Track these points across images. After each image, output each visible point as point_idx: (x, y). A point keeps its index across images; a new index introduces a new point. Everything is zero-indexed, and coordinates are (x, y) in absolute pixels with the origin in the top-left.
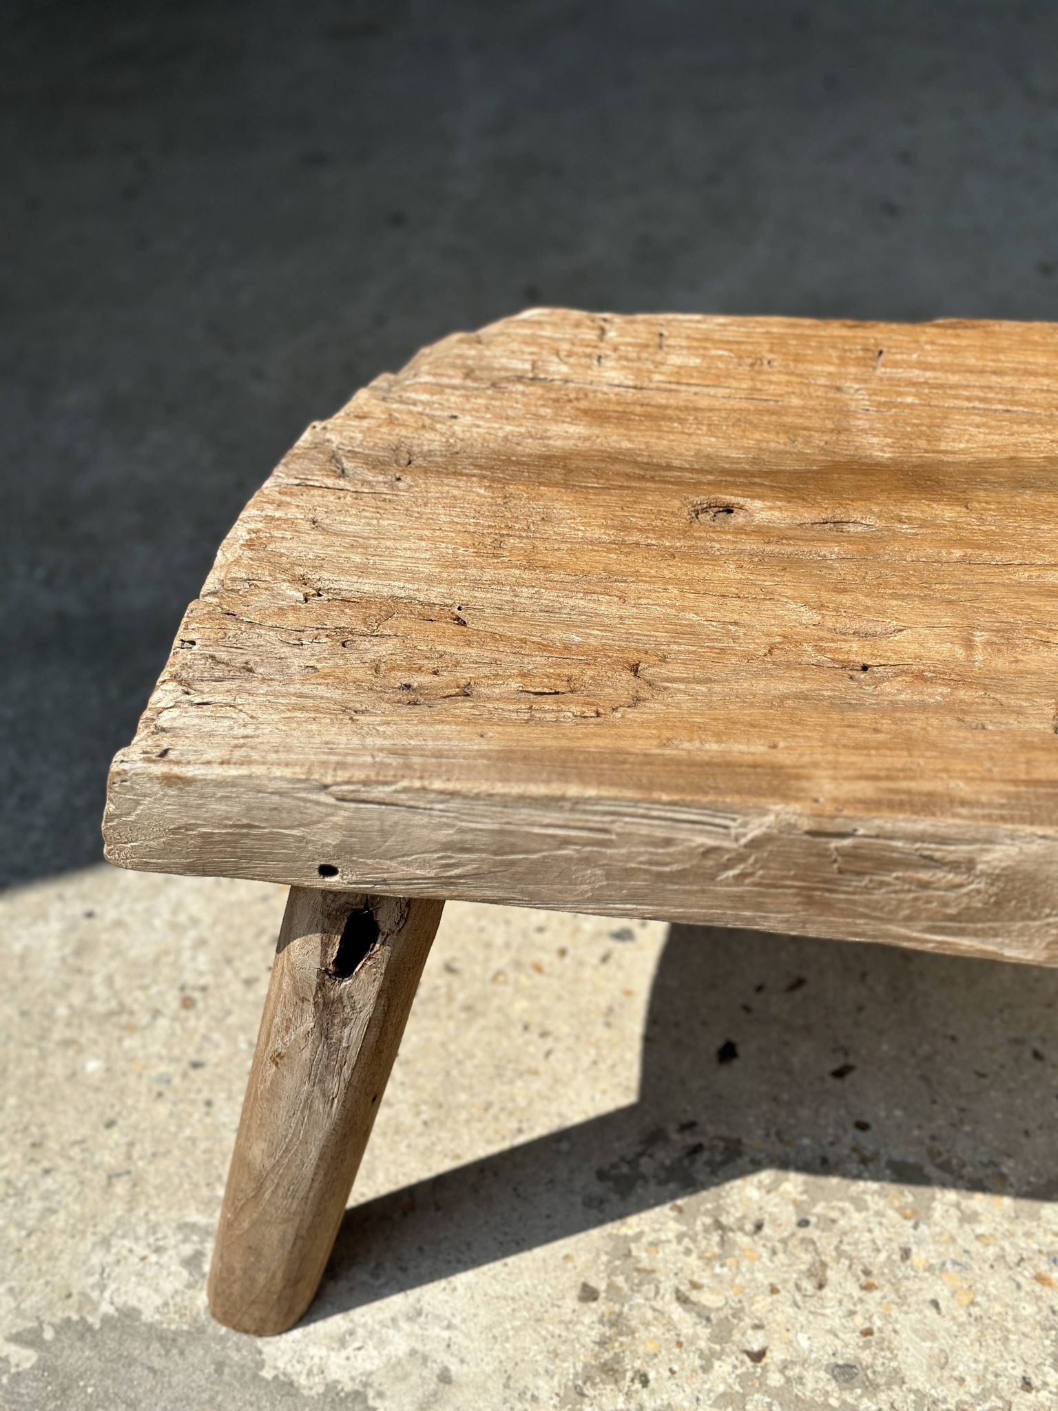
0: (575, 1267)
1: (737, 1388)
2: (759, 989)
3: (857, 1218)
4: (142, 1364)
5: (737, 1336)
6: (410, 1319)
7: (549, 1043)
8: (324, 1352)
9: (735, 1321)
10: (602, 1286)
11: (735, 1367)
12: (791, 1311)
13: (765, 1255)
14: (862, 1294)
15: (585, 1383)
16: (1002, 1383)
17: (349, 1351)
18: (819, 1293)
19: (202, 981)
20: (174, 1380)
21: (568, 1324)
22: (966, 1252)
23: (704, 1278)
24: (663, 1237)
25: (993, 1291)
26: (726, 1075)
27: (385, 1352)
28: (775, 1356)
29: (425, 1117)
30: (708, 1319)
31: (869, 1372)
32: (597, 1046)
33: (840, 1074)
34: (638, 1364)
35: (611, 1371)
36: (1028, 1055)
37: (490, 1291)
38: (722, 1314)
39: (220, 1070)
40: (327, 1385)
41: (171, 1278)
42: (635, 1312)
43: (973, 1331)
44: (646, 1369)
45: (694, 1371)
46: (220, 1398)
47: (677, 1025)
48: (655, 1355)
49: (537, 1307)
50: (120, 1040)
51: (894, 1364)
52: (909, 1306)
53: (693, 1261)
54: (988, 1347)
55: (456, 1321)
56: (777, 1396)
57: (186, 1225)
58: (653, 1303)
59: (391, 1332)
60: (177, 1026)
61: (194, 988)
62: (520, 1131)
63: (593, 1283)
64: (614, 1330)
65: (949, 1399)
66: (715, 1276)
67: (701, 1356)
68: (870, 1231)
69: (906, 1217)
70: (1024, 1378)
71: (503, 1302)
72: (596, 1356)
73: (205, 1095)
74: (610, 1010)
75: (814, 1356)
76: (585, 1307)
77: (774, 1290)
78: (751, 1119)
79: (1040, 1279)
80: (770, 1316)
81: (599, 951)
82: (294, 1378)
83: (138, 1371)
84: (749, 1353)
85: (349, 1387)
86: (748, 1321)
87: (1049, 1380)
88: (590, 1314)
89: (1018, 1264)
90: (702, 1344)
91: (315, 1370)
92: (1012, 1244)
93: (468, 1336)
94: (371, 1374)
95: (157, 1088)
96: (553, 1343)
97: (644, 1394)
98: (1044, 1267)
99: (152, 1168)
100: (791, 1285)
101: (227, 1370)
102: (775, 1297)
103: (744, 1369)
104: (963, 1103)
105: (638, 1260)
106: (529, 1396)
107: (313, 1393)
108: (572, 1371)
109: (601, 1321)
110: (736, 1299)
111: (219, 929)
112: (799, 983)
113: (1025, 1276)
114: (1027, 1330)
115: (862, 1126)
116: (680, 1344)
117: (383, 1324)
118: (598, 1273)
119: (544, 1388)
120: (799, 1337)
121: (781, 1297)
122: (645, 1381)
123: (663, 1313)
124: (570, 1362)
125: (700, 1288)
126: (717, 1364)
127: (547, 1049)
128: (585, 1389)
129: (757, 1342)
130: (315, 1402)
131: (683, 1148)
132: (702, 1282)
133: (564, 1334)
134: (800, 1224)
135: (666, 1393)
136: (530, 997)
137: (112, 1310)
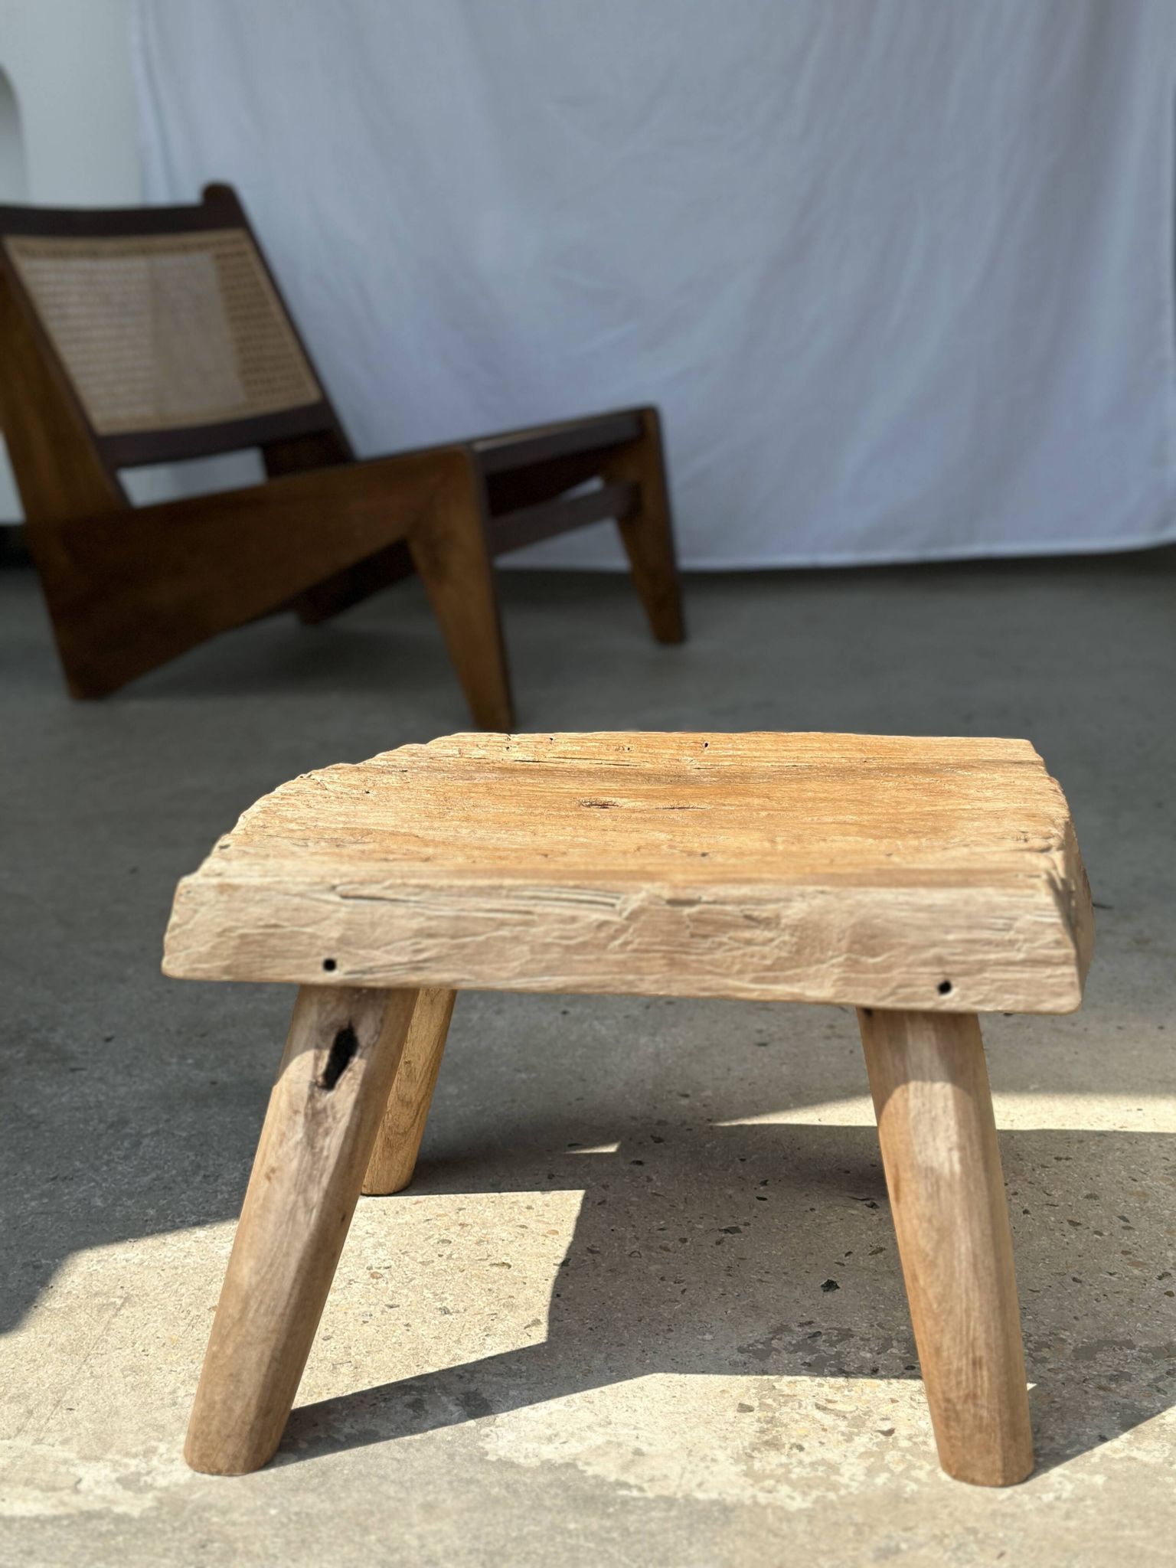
0: (731, 1396)
1: (875, 1449)
2: (849, 1253)
4: (387, 1458)
5: (869, 1424)
6: (600, 1425)
7: (684, 1286)
8: (536, 1445)
9: (867, 1417)
10: (756, 1404)
11: (871, 1439)
12: (910, 1411)
13: (883, 1385)
15: (753, 1451)
16: (1083, 1439)
17: (557, 1444)
19: (386, 1264)
20: (416, 1464)
21: (732, 1424)
22: (1041, 1377)
23: (838, 1397)
25: (1066, 1395)
26: (831, 1297)
27: (586, 1444)
28: (902, 1432)
29: (589, 1326)
30: (845, 1417)
34: (793, 1441)
35: (774, 1445)
36: (1069, 1280)
37: (665, 1410)
38: (855, 1414)
39: (413, 1308)
40: (542, 1462)
41: (399, 1414)
42: (784, 1416)
43: (1055, 1415)
44: (800, 1442)
45: (839, 1442)
46: (455, 1471)
47: (786, 1273)
48: (806, 1436)
49: (705, 1416)
53: (826, 1388)
54: (1068, 1422)
55: (642, 1425)
56: (907, 1451)
58: (800, 1411)
59: (589, 1434)
60: (370, 1289)
61: (379, 1268)
63: (747, 1402)
64: (769, 1425)
66: (844, 1396)
67: (843, 1434)
70: (1100, 1436)
71: (677, 1415)
72: (759, 1438)
73: (404, 1320)
74: (730, 1268)
76: (744, 1415)
77: (893, 1401)
78: (857, 1318)
79: (1101, 1388)
80: (894, 1414)
81: (714, 1238)
82: (515, 1460)
83: (385, 1460)
84: (879, 1431)
85: (561, 1461)
86: (876, 1416)
88: (747, 1418)
89: (1084, 1382)
90: (843, 1429)
91: (530, 1455)
92: (1076, 1372)
93: (652, 1432)
94: (577, 1454)
95: (361, 1320)
96: (722, 1434)
97: (802, 1455)
98: (1104, 1382)
99: (368, 1360)
100: (907, 1398)
102: (895, 1404)
103: (879, 1440)
105: (780, 1390)
106: (709, 1459)
107: (533, 1465)
108: (741, 1446)
109: (759, 1420)
110: (865, 1406)
111: (392, 1237)
112: (881, 1250)
113: (1090, 1387)
114: (1097, 1412)
116: (825, 1430)
117: (580, 1429)
118: (750, 1398)
119: (720, 1455)
120: (919, 1423)
121: (901, 1403)
122: (801, 1448)
123: (807, 1416)
124: (738, 1442)
125: (835, 1402)
126: (856, 1438)
127: (682, 1289)
128: (753, 1454)
129: (886, 1426)
130: (535, 1471)
131: (805, 1334)
132: (836, 1399)
133: (730, 1428)
134: (907, 1369)
135: (820, 1453)
136: (662, 1264)
137: (354, 1431)
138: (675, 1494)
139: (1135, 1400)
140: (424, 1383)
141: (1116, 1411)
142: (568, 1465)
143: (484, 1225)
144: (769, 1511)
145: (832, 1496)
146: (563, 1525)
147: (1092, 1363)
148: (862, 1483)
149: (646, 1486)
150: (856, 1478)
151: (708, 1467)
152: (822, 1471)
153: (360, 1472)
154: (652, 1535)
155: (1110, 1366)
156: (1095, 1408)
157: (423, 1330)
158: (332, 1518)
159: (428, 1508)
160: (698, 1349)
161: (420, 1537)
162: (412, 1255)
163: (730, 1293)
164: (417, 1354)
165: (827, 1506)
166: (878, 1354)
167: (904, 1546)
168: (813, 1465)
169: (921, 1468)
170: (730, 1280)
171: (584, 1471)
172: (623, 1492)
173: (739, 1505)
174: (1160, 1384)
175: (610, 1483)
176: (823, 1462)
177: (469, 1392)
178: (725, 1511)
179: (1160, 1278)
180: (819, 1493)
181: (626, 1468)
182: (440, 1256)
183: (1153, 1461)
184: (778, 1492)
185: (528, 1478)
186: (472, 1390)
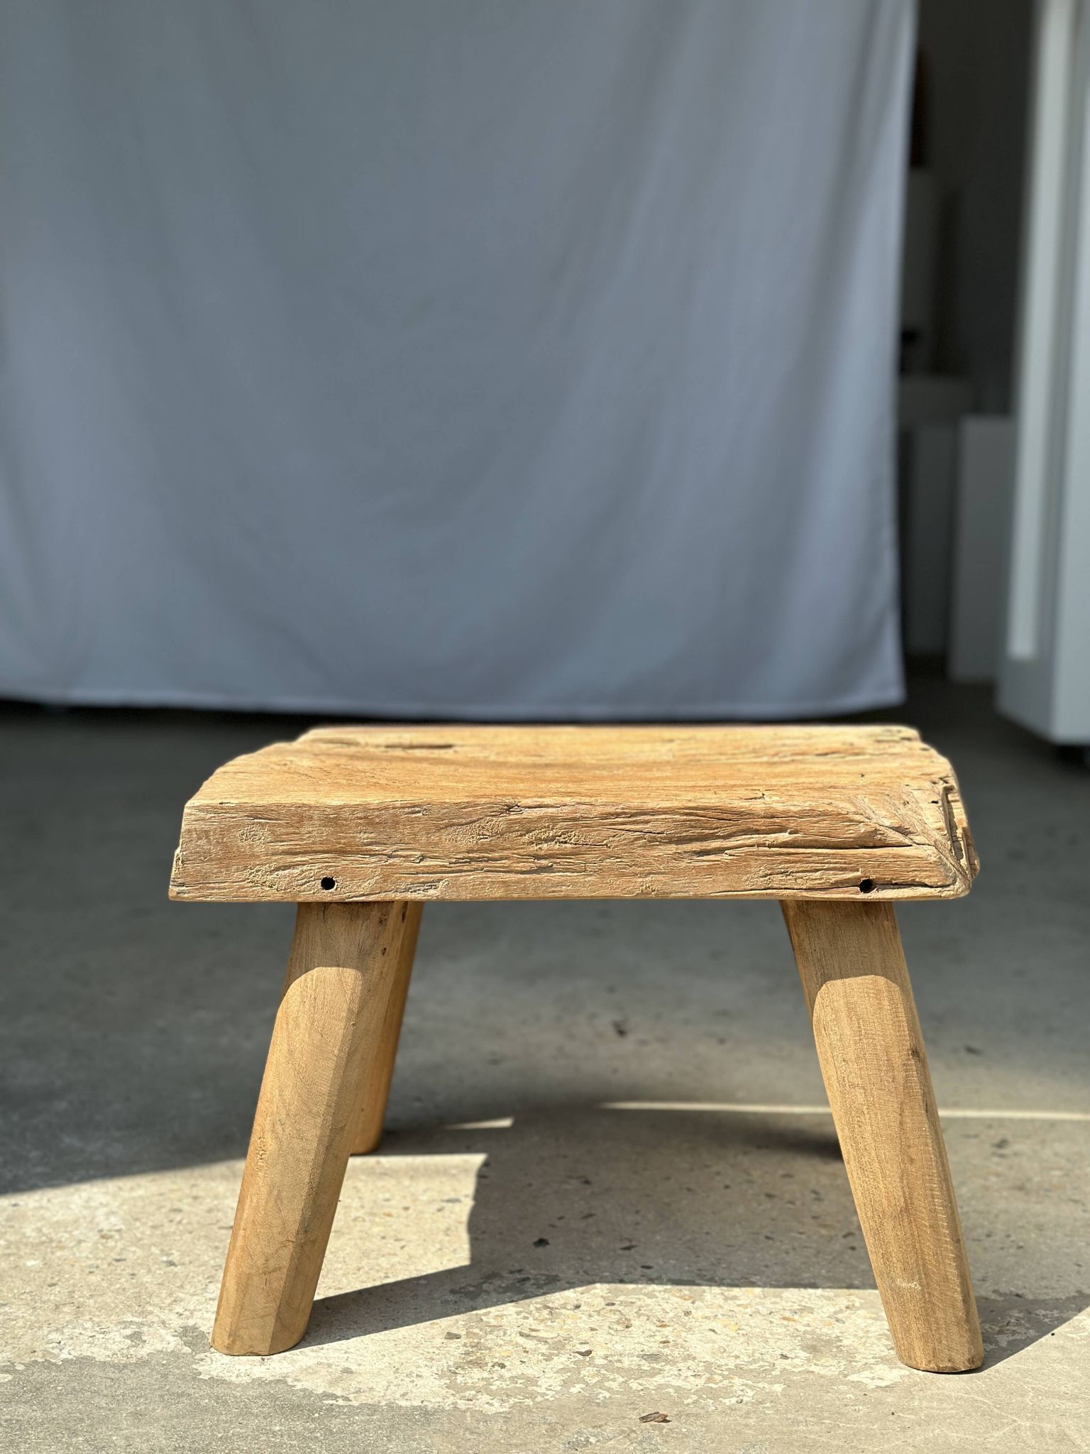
0: (440, 1327)
1: (573, 1366)
2: (561, 1218)
3: (649, 1301)
4: (101, 1377)
5: (568, 1347)
7: (403, 1243)
9: (567, 1342)
10: (463, 1333)
11: (569, 1358)
12: (607, 1337)
13: (584, 1318)
14: (659, 1329)
15: (457, 1369)
16: (766, 1357)
18: (627, 1329)
19: (117, 1228)
21: (438, 1349)
22: (730, 1311)
23: (541, 1327)
24: (505, 1313)
25: (753, 1325)
26: (540, 1250)
28: (599, 1353)
30: (546, 1342)
31: (670, 1357)
32: (441, 1242)
33: (628, 1248)
34: (496, 1360)
35: (479, 1364)
36: (762, 1238)
38: (556, 1340)
39: (139, 1261)
40: (253, 1379)
41: (117, 1343)
42: (489, 1342)
43: (742, 1339)
44: (502, 1362)
45: (539, 1361)
46: (168, 1387)
47: (501, 1233)
48: (508, 1357)
49: (414, 1342)
50: (52, 1253)
51: (688, 1353)
52: (694, 1331)
53: (531, 1320)
54: (754, 1344)
55: (353, 1350)
56: (603, 1367)
57: (124, 1322)
58: (504, 1338)
60: (101, 1247)
61: (110, 1231)
62: (387, 1277)
63: (455, 1331)
64: (474, 1349)
65: (730, 1364)
66: (549, 1326)
67: (543, 1355)
68: (660, 1305)
69: (685, 1300)
70: (782, 1355)
72: (463, 1359)
73: (129, 1271)
74: (448, 1229)
75: (627, 1352)
76: (451, 1341)
77: (592, 1329)
78: (564, 1267)
79: (785, 1319)
80: (592, 1339)
81: (437, 1206)
82: (227, 1379)
83: (98, 1379)
84: (577, 1352)
85: (271, 1379)
86: (576, 1341)
87: (798, 1355)
88: (454, 1344)
89: (770, 1314)
90: (544, 1351)
91: (242, 1375)
92: (764, 1307)
93: (362, 1356)
94: (287, 1374)
95: (87, 1271)
96: (429, 1356)
97: (503, 1371)
98: (787, 1314)
99: (91, 1302)
100: (606, 1327)
101: (170, 1377)
102: (594, 1332)
103: (577, 1359)
104: (719, 1256)
105: (488, 1322)
106: (414, 1375)
107: (243, 1382)
108: (445, 1365)
109: (465, 1345)
110: (566, 1334)
111: (125, 1207)
112: (590, 1215)
113: (776, 1319)
114: (780, 1337)
115: (649, 1268)
116: (526, 1352)
118: (458, 1328)
119: (425, 1372)
120: (615, 1346)
121: (599, 1332)
122: (503, 1366)
123: (511, 1341)
124: (444, 1361)
125: (537, 1331)
126: (555, 1358)
127: (401, 1245)
128: (457, 1371)
129: (584, 1349)
130: (245, 1387)
131: (514, 1280)
132: (539, 1328)
133: (437, 1352)
134: (608, 1305)
135: (519, 1370)
136: (384, 1226)
137: (70, 1357)
138: (379, 1402)
139: (816, 1328)
140: (144, 1320)
141: (797, 1336)
142: (278, 1381)
143: (216, 1197)
144: (468, 1414)
145: (529, 1402)
146: (268, 1428)
147: (778, 1300)
148: (557, 1392)
149: (351, 1397)
150: (552, 1388)
151: (413, 1381)
152: (521, 1383)
153: (74, 1389)
154: (354, 1434)
155: (795, 1303)
156: (779, 1334)
157: (147, 1279)
158: (42, 1424)
159: (137, 1415)
160: (412, 1291)
161: (127, 1438)
162: (144, 1220)
163: (447, 1248)
164: (140, 1297)
165: (522, 1409)
166: (582, 1294)
167: (592, 1440)
168: (512, 1379)
169: (614, 1380)
170: (447, 1238)
171: (294, 1386)
172: (331, 1402)
173: (438, 1411)
174: (840, 1316)
175: (318, 1395)
176: (522, 1376)
177: (188, 1326)
178: (426, 1415)
179: (845, 1236)
180: (517, 1400)
181: (331, 1383)
182: (171, 1221)
183: (829, 1373)
184: (478, 1399)
185: (238, 1392)
186: (190, 1325)
